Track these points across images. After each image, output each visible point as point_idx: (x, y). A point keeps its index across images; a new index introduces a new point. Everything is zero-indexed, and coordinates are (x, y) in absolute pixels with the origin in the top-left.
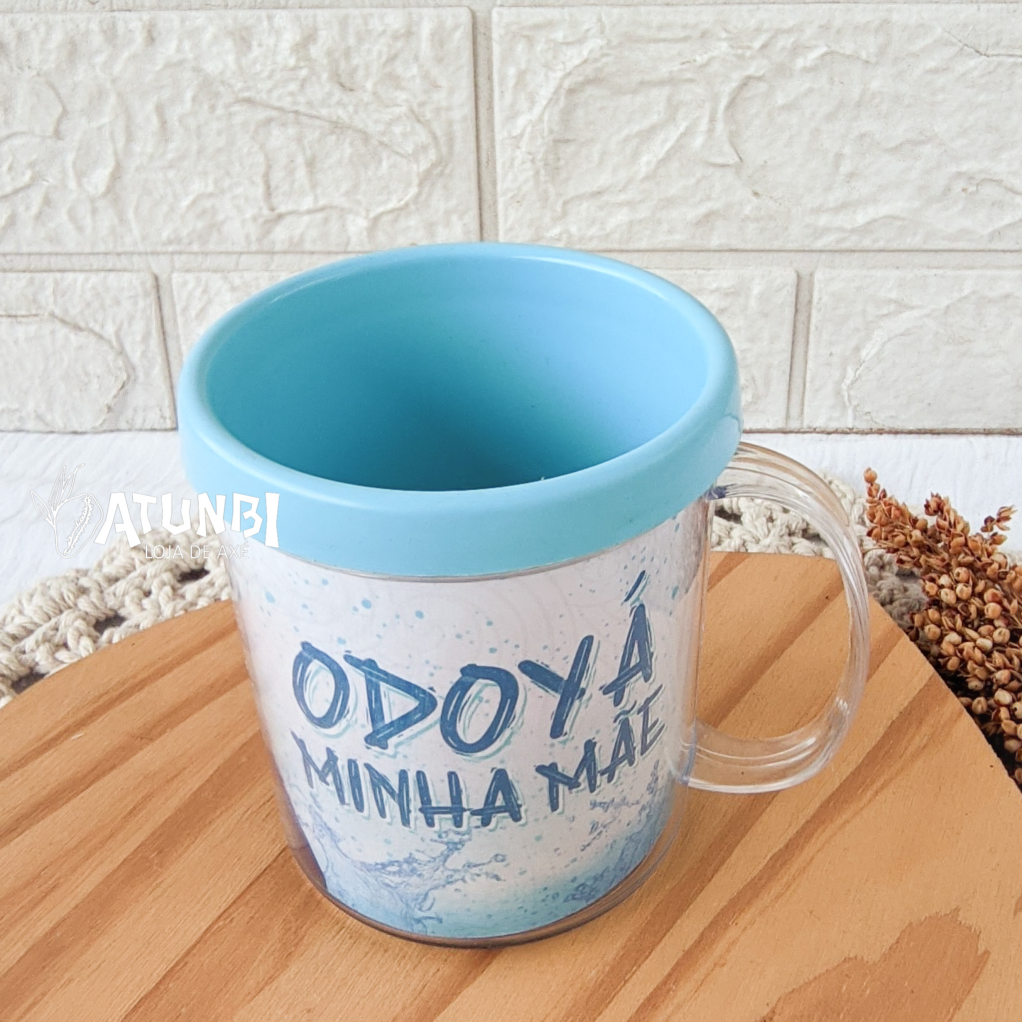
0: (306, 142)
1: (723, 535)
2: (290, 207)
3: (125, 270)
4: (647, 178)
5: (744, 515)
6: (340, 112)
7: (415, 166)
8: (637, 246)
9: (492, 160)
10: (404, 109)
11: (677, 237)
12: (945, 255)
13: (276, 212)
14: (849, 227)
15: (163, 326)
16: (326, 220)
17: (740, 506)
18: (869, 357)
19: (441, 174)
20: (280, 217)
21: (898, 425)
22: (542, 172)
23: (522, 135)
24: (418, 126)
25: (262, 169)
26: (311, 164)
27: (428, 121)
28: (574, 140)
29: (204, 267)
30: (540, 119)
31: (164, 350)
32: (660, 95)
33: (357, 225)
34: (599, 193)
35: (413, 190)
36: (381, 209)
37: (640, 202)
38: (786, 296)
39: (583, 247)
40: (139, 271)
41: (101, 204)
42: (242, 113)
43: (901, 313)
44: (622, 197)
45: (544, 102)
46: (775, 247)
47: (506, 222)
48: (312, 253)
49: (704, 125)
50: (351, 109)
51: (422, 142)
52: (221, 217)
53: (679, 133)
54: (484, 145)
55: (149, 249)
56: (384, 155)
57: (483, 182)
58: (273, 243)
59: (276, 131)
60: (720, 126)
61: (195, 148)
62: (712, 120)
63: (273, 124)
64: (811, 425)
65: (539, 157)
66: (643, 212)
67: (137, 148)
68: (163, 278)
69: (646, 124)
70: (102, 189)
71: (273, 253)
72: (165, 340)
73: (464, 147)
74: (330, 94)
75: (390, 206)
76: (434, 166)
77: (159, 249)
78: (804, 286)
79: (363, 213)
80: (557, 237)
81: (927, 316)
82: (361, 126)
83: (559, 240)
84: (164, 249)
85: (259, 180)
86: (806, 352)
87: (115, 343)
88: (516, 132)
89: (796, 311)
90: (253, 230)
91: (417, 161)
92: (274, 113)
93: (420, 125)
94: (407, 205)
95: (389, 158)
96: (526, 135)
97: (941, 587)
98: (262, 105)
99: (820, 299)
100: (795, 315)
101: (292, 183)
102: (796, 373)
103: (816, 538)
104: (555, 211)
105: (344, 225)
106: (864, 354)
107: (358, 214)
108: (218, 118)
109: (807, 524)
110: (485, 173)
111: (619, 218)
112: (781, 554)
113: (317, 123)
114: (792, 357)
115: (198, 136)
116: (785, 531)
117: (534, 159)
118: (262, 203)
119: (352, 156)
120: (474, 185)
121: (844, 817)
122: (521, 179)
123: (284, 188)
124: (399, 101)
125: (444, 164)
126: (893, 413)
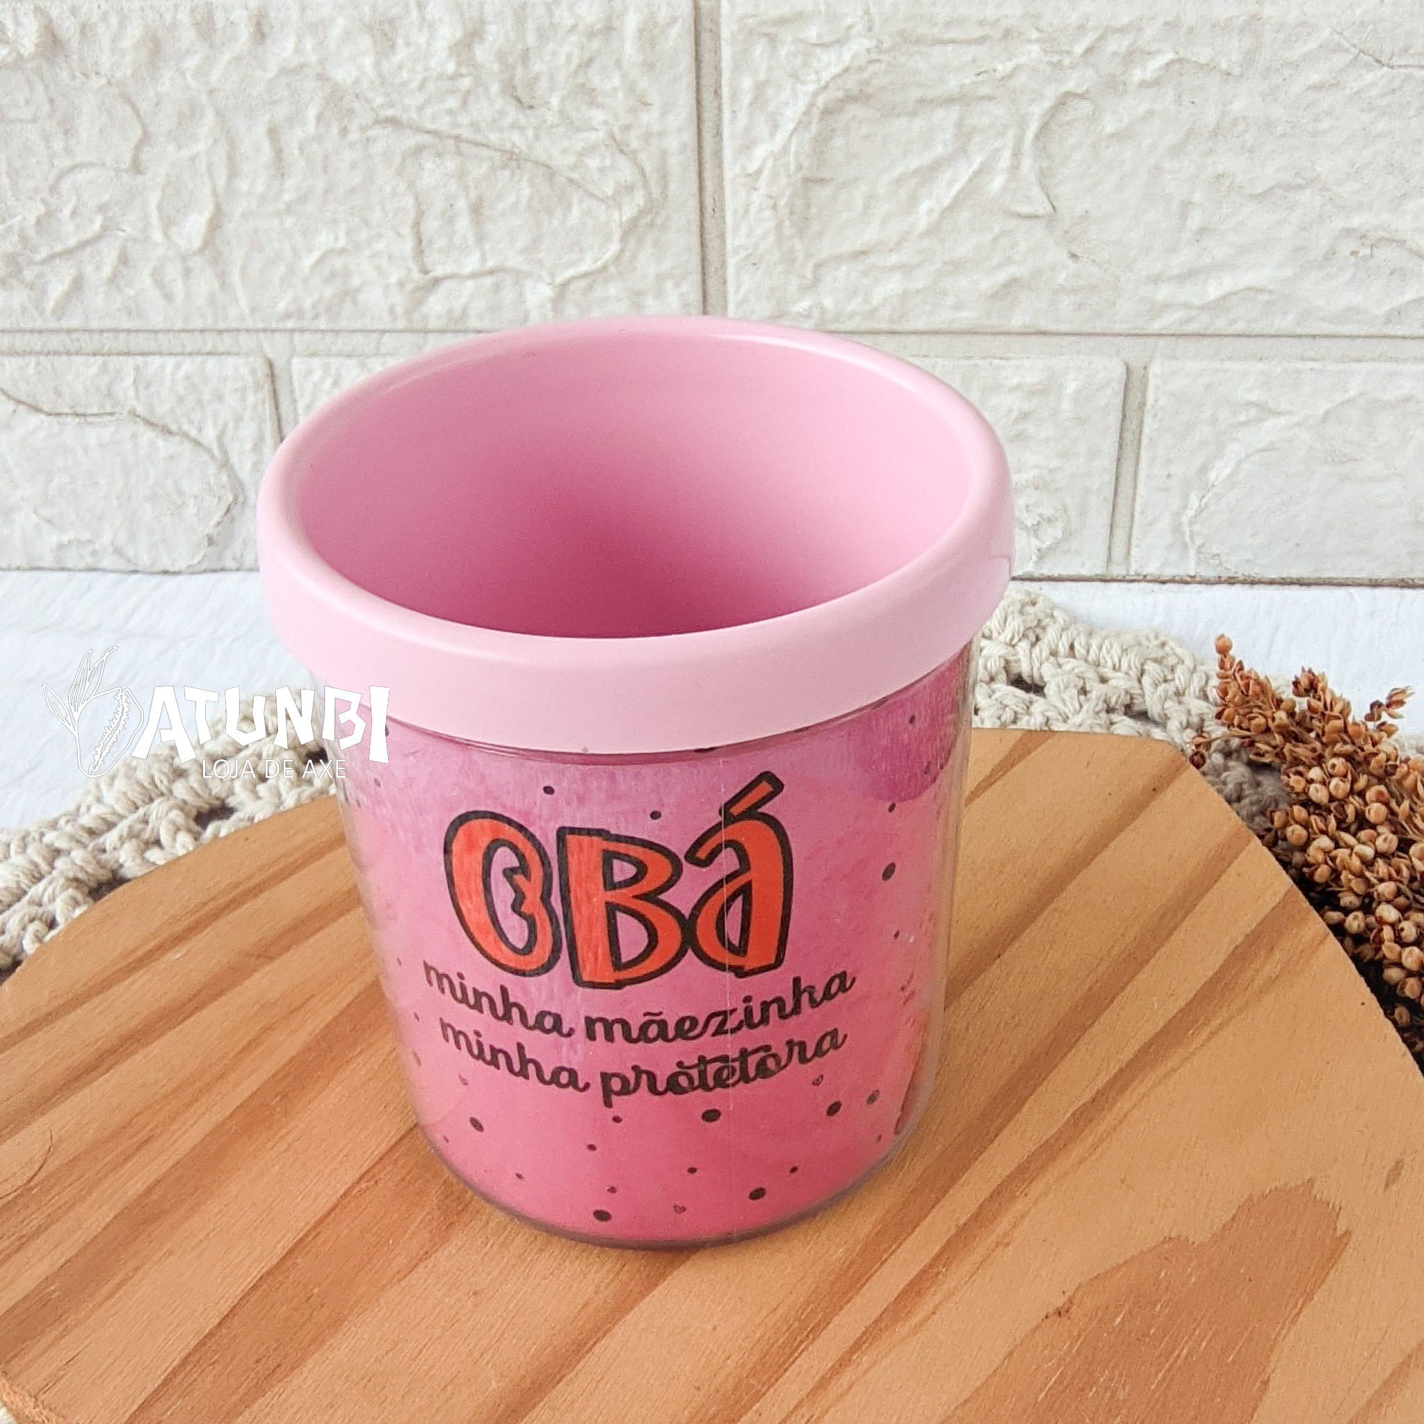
0: (469, 178)
1: (1019, 710)
2: (449, 269)
3: (227, 353)
4: (927, 233)
5: (1048, 685)
6: (516, 138)
7: (616, 215)
8: (911, 326)
9: (719, 209)
10: (601, 134)
11: (966, 314)
12: (1328, 342)
13: (431, 275)
14: (1198, 303)
15: (280, 430)
16: (497, 287)
17: (1043, 674)
18: (1219, 480)
19: (652, 225)
20: (436, 282)
21: (1256, 572)
22: (787, 223)
23: (759, 172)
24: (620, 159)
25: (412, 215)
26: (476, 210)
27: (634, 152)
28: (831, 180)
30: (785, 149)
32: (946, 118)
33: (539, 294)
34: (863, 253)
35: (614, 247)
36: (570, 273)
37: (918, 265)
38: (1111, 397)
39: (841, 327)
40: (247, 354)
41: (196, 262)
42: (383, 138)
43: (1263, 420)
44: (894, 259)
45: (791, 126)
46: (1098, 330)
47: (736, 292)
48: (478, 330)
49: (1005, 162)
50: (530, 133)
51: (626, 181)
52: (356, 282)
53: (971, 171)
54: (709, 185)
55: (260, 325)
56: (575, 199)
57: (707, 236)
58: (425, 318)
59: (429, 165)
60: (1027, 163)
61: (320, 185)
62: (1017, 153)
63: (425, 154)
64: (1140, 570)
65: (783, 203)
66: (921, 280)
67: (243, 186)
68: (279, 364)
69: (925, 159)
70: (197, 242)
71: (426, 332)
73: (682, 188)
74: (502, 113)
75: (583, 268)
76: (642, 213)
77: (274, 324)
78: (1136, 382)
79: (548, 279)
80: (805, 313)
81: (1298, 425)
82: (543, 157)
83: (808, 317)
84: (281, 326)
85: (406, 231)
86: (1136, 473)
87: (216, 453)
88: (752, 168)
89: (1124, 417)
90: (400, 300)
91: (620, 207)
92: (427, 138)
93: (623, 157)
94: (605, 268)
95: (581, 202)
96: (766, 172)
97: (1310, 781)
98: (411, 128)
99: (1156, 401)
100: (1123, 421)
101: (451, 236)
102: (1120, 501)
103: (1143, 716)
104: (804, 277)
105: (521, 295)
106: (1212, 476)
107: (540, 278)
108: (351, 145)
109: (1132, 698)
110: (710, 224)
111: (889, 287)
112: (1096, 734)
113: (485, 152)
114: (1117, 478)
115: (325, 169)
116: (1101, 706)
117: (775, 204)
118: (411, 264)
119: (531, 199)
120: (695, 240)
121: (1170, 1065)
122: (758, 232)
123: (441, 242)
124: (594, 124)
125: (655, 210)
126: (1249, 556)
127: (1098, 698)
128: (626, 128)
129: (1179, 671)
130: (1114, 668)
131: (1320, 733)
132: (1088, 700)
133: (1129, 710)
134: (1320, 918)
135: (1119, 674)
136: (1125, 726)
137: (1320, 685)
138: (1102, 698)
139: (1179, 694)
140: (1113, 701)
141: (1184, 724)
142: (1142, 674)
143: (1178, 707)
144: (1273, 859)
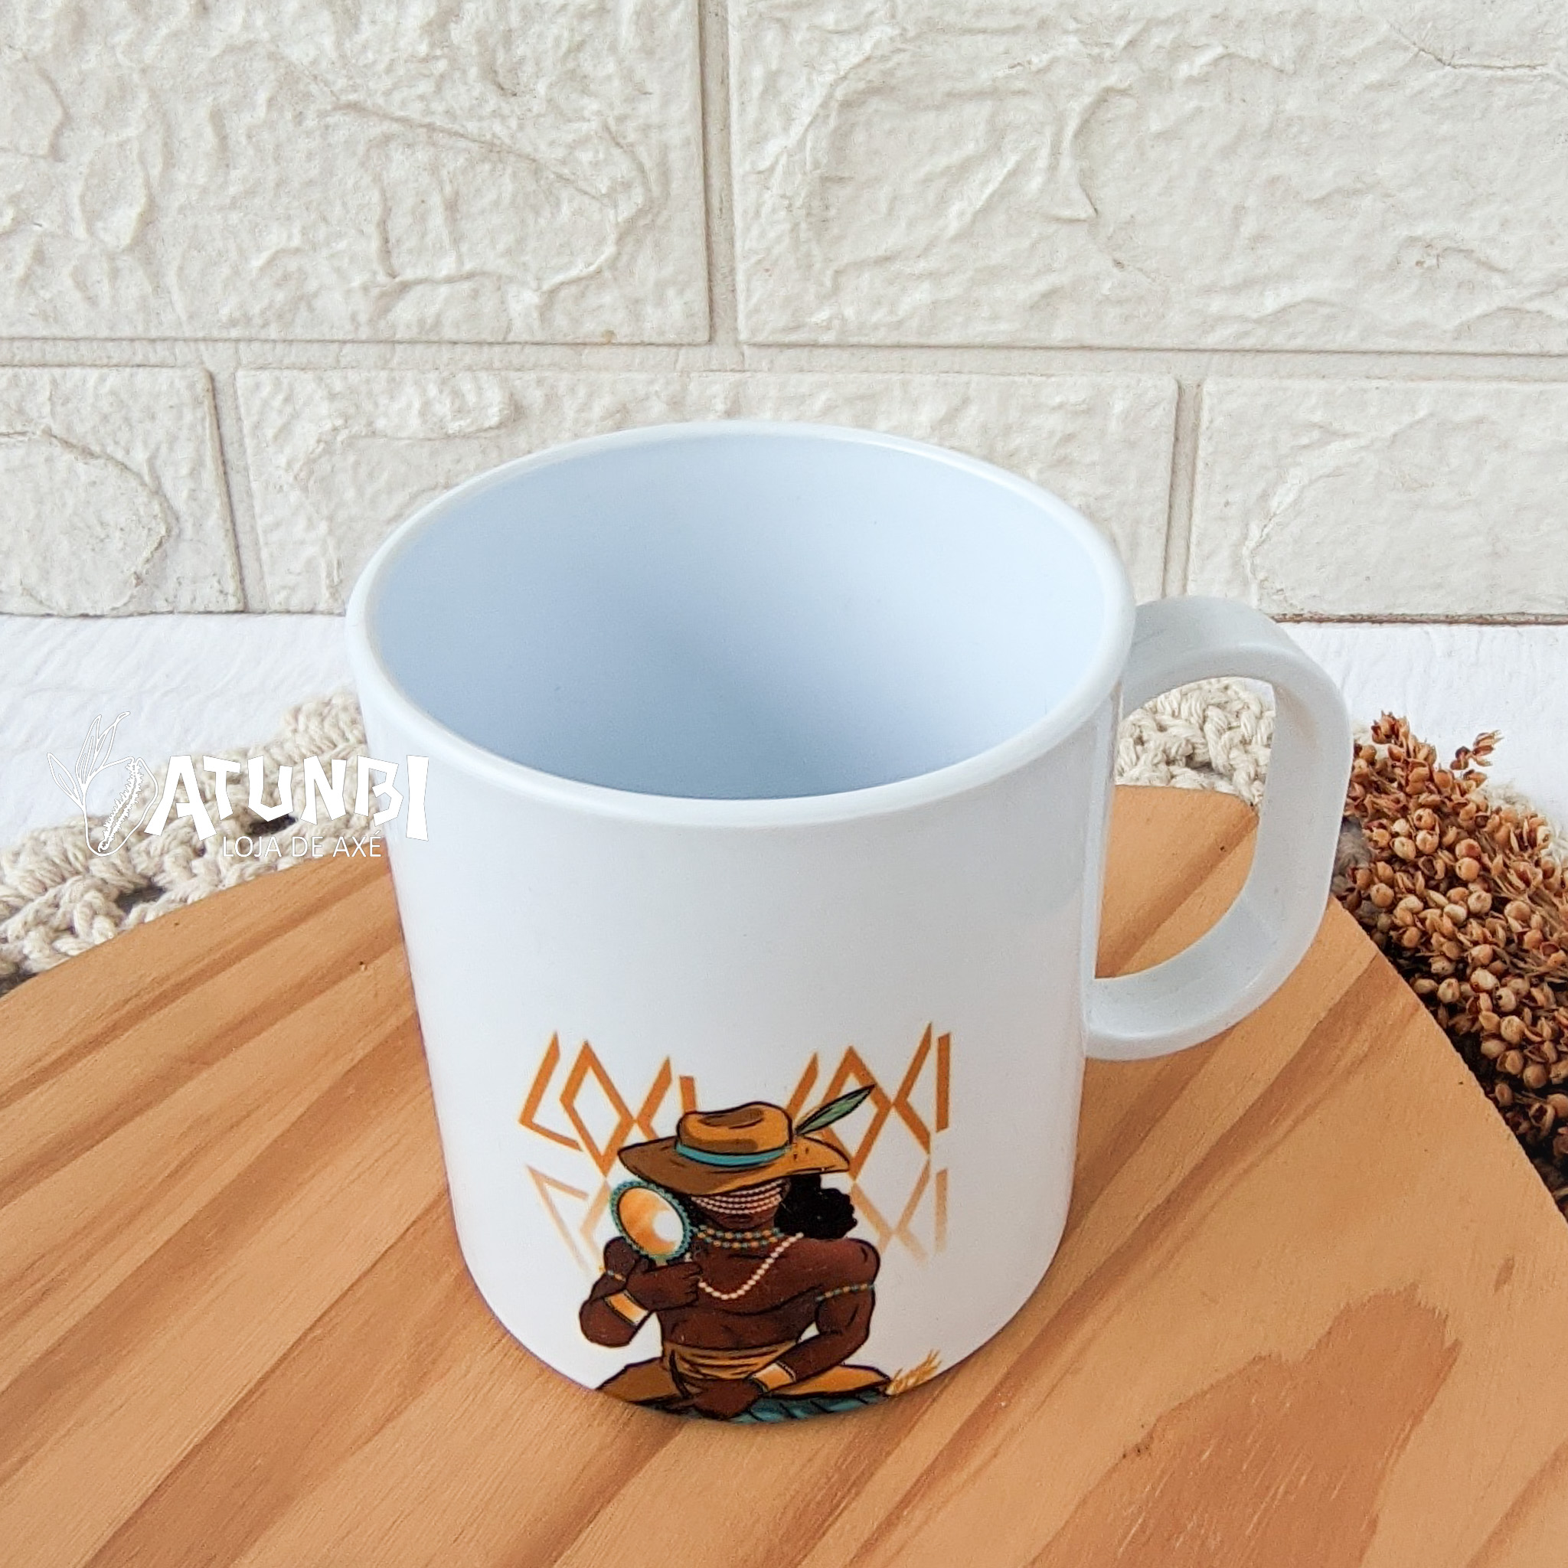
0: (444, 173)
2: (421, 272)
3: (161, 365)
4: (959, 237)
6: (498, 127)
7: (611, 212)
8: (944, 339)
9: (728, 208)
10: (594, 125)
11: (1003, 326)
12: (1394, 359)
13: (397, 280)
14: (1255, 316)
15: (222, 453)
16: (475, 294)
18: (1282, 508)
19: (650, 227)
20: (405, 287)
21: (1324, 608)
22: (803, 226)
23: (772, 169)
24: (616, 152)
25: (376, 214)
26: (452, 207)
27: (632, 145)
28: (851, 178)
29: (286, 361)
30: (801, 143)
31: (224, 489)
32: (978, 113)
33: (524, 301)
34: (887, 259)
35: (609, 250)
36: (560, 278)
38: (1162, 416)
39: (864, 340)
40: (184, 366)
41: (125, 262)
42: (345, 126)
43: (1328, 443)
44: (922, 265)
45: (807, 120)
46: (1146, 344)
47: (748, 298)
48: (455, 343)
49: (1042, 162)
50: (513, 123)
51: (622, 177)
52: (312, 285)
53: (1005, 171)
54: (716, 182)
55: (200, 335)
56: (565, 194)
57: (714, 239)
58: (393, 327)
59: (397, 155)
60: (1066, 163)
61: (272, 176)
62: (1055, 152)
63: (393, 145)
65: (799, 202)
66: (953, 288)
67: (181, 177)
68: (222, 378)
69: (956, 157)
70: (126, 240)
71: (394, 342)
72: (225, 473)
73: (685, 185)
74: (482, 100)
75: (574, 273)
76: (641, 212)
77: (215, 334)
78: (1189, 401)
79: (534, 284)
80: (825, 324)
81: (1366, 448)
82: (529, 149)
83: (828, 328)
84: (225, 335)
85: (371, 229)
86: (1191, 500)
87: (147, 478)
88: (763, 165)
89: (1177, 439)
90: (363, 308)
91: (616, 206)
92: (396, 127)
93: (620, 150)
94: (599, 272)
95: (570, 201)
96: (780, 169)
97: (1395, 835)
98: (378, 115)
99: (1211, 422)
100: (1175, 446)
101: (423, 235)
102: (1175, 532)
103: (1206, 767)
104: (822, 285)
105: (503, 303)
106: (1274, 503)
107: (524, 284)
108: (309, 134)
109: (1194, 748)
110: (717, 225)
111: (917, 296)
112: (1155, 787)
113: (462, 143)
114: (1170, 507)
115: (277, 159)
116: (1160, 756)
117: (790, 205)
118: (376, 266)
119: (514, 196)
120: (700, 244)
121: (1250, 1159)
122: (772, 235)
123: (411, 242)
124: (586, 114)
125: (655, 210)
126: (1316, 591)
127: (1157, 749)
128: (621, 119)
129: (1244, 717)
130: (1173, 715)
131: (1403, 782)
132: (1145, 751)
133: (1190, 760)
134: (1409, 989)
135: (1177, 722)
136: (1187, 778)
137: (1402, 730)
138: (1161, 748)
139: (1245, 742)
140: (1173, 751)
141: (1253, 775)
142: (1204, 722)
143: (1244, 757)
144: (1356, 923)
